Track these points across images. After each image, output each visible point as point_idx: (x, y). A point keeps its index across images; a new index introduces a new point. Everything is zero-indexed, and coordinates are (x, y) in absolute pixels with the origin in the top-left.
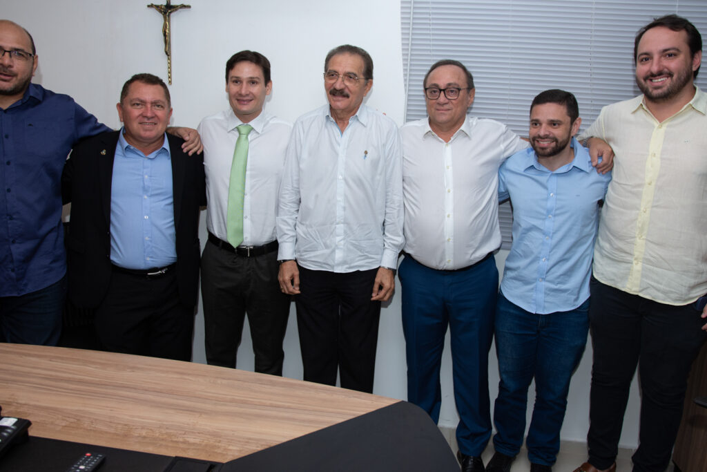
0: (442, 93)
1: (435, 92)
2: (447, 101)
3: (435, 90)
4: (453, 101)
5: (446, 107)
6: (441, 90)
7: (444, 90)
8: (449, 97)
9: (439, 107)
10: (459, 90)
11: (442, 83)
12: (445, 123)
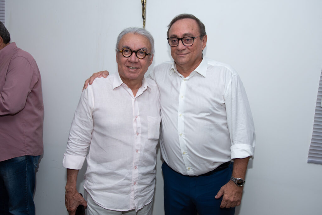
0: (180, 41)
1: (175, 41)
2: (184, 47)
3: (175, 39)
4: (190, 47)
5: (185, 52)
6: (179, 39)
7: (181, 39)
8: (186, 45)
9: (178, 53)
10: (193, 38)
11: (180, 34)
12: (185, 64)
